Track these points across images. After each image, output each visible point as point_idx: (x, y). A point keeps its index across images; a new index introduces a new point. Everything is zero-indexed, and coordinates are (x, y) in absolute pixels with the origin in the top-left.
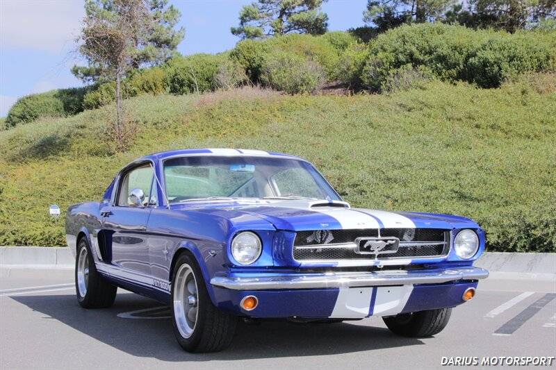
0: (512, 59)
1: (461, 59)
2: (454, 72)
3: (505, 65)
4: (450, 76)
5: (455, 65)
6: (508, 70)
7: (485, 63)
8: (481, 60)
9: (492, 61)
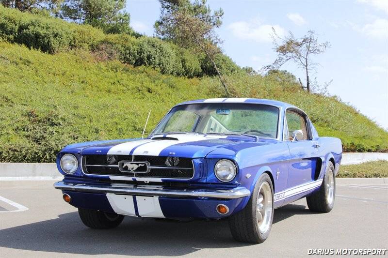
0: (55, 36)
1: (17, 28)
2: (12, 37)
3: (52, 39)
4: (9, 39)
5: (11, 32)
6: (54, 43)
7: (37, 35)
8: (35, 33)
9: (43, 35)
